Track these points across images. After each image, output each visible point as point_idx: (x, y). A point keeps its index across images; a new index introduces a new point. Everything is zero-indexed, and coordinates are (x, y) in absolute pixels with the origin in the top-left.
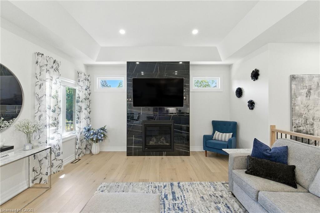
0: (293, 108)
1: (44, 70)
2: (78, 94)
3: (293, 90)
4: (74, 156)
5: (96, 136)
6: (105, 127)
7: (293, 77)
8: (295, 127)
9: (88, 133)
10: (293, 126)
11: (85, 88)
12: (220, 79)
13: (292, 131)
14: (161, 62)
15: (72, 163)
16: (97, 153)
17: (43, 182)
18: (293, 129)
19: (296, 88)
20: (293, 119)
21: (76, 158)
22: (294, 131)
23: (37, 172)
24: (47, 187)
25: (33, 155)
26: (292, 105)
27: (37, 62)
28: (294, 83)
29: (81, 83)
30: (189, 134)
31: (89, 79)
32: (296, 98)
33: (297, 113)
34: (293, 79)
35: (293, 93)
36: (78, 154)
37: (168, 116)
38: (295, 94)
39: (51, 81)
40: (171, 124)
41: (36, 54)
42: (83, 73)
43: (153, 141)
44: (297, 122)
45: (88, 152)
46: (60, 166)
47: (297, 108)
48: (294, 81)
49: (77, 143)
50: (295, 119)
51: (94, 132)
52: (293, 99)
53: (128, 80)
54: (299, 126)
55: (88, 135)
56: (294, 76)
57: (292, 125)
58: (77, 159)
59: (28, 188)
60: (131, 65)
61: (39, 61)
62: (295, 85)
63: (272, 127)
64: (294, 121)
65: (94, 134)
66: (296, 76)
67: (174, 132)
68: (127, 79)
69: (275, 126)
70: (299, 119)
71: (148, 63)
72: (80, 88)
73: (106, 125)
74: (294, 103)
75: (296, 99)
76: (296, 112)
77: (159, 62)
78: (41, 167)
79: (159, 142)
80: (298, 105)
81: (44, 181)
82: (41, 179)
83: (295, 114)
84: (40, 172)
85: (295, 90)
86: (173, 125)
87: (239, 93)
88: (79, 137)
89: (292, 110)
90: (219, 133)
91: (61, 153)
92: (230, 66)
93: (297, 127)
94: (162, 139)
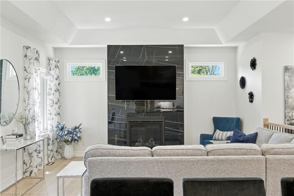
0: (286, 100)
1: (31, 63)
2: (49, 85)
3: (286, 82)
4: (47, 159)
5: (71, 135)
6: (80, 125)
7: (286, 68)
8: (288, 120)
9: (61, 132)
10: (287, 119)
11: (55, 77)
12: (224, 64)
13: (285, 124)
14: (148, 45)
15: (47, 165)
16: (70, 158)
17: (33, 175)
18: (286, 122)
19: (289, 80)
20: (286, 111)
21: (48, 162)
22: (287, 124)
23: (27, 165)
24: (41, 177)
25: (23, 148)
26: (286, 97)
27: (26, 56)
28: (287, 74)
29: (52, 72)
30: (183, 133)
31: (59, 65)
32: (290, 89)
33: (291, 106)
34: (286, 70)
35: (286, 84)
36: (50, 157)
37: (158, 111)
38: (288, 85)
39: (35, 73)
40: (162, 121)
41: (25, 47)
42: (54, 60)
43: (140, 142)
44: (290, 114)
45: (60, 157)
46: (40, 164)
47: (290, 100)
48: (287, 72)
49: (50, 143)
50: (288, 112)
51: (69, 131)
52: (286, 92)
53: (109, 68)
54: (293, 119)
55: (62, 134)
56: (288, 67)
57: (285, 118)
58: (50, 162)
59: (23, 178)
60: (112, 50)
61: (28, 54)
62: (288, 76)
63: (266, 120)
64: (287, 114)
65: (69, 133)
66: (289, 67)
67: (166, 130)
68: (108, 66)
69: (267, 119)
70: (292, 112)
71: (134, 47)
72: (52, 77)
73: (82, 123)
74: (287, 96)
75: (289, 91)
76: (289, 104)
77: (146, 45)
78: (31, 160)
79: (148, 143)
80: (291, 98)
81: (35, 173)
82: (31, 172)
83: (288, 107)
84: (30, 165)
85: (289, 82)
86: (163, 122)
87: (243, 82)
88: (51, 137)
89: (286, 102)
90: (220, 131)
91: (41, 151)
92: (236, 48)
93: (290, 120)
94: (151, 141)
